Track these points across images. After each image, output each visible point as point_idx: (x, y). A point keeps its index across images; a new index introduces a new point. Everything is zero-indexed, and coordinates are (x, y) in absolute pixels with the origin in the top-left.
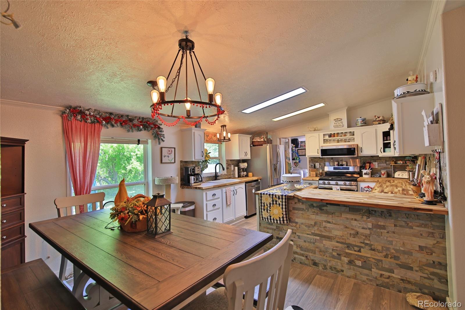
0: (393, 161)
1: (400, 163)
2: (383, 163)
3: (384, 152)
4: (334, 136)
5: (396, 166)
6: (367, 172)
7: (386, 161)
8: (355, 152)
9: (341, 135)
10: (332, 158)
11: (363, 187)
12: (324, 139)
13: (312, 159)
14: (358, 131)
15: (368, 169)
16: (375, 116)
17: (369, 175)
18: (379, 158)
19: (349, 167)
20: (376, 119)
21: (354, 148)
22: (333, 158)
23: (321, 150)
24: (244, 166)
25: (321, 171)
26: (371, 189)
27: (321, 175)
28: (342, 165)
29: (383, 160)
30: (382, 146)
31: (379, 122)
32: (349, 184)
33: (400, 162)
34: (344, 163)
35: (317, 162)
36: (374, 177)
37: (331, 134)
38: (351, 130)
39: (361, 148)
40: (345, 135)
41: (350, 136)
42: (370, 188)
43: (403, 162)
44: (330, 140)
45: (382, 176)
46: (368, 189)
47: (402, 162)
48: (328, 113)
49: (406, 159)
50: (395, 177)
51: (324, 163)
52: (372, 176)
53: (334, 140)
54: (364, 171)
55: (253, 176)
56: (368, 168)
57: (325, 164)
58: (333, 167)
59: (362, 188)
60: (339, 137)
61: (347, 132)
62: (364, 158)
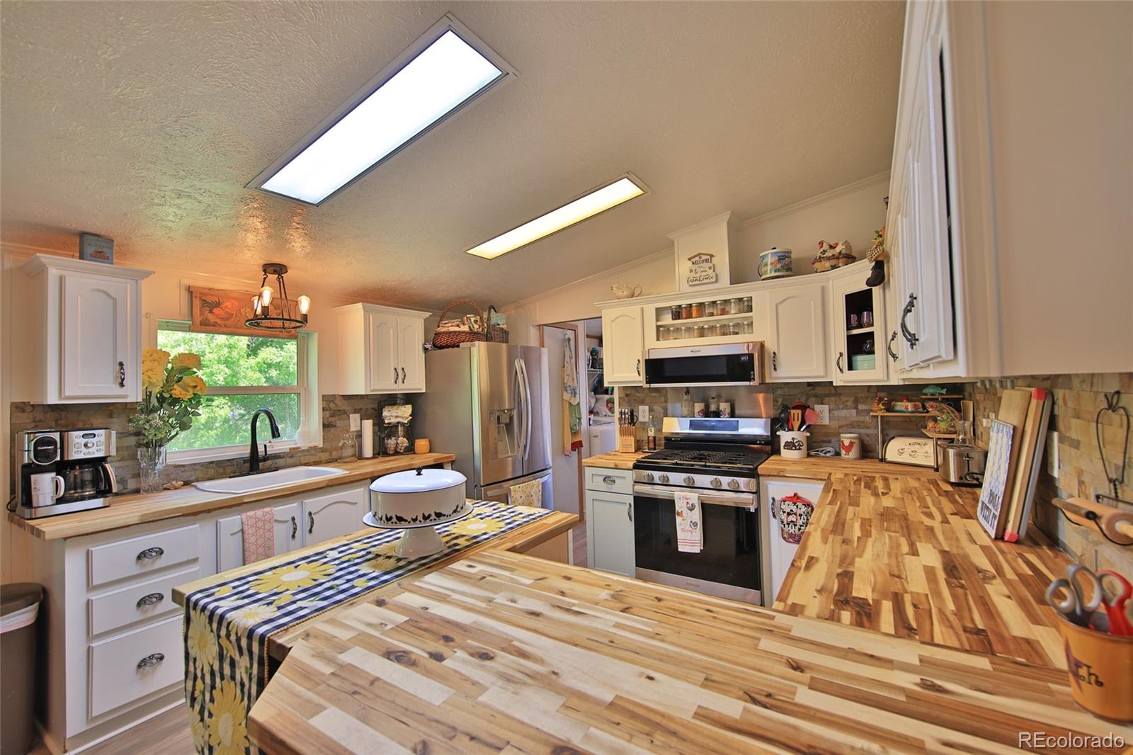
0: (881, 399)
1: (903, 409)
2: (846, 407)
3: (850, 368)
4: (689, 316)
5: (892, 419)
6: (793, 439)
7: (856, 401)
8: (753, 370)
9: (711, 311)
10: (688, 390)
11: (778, 498)
12: (659, 323)
13: (628, 392)
14: (763, 294)
15: (799, 430)
16: (821, 244)
17: (799, 449)
18: (833, 392)
19: (738, 421)
20: (824, 252)
21: (751, 356)
22: (691, 391)
23: (646, 360)
24: (397, 417)
25: (651, 434)
26: (804, 509)
27: (652, 445)
28: (717, 414)
29: (845, 399)
30: (843, 347)
31: (833, 262)
32: (729, 484)
33: (904, 407)
34: (724, 407)
35: (643, 403)
36: (815, 456)
37: (680, 306)
38: (741, 291)
39: (774, 353)
40: (724, 309)
41: (740, 312)
42: (800, 505)
43: (915, 406)
44: (678, 330)
45: (843, 452)
46: (794, 508)
47: (910, 406)
48: (671, 237)
49: (926, 394)
50: (889, 457)
51: (665, 405)
52: (813, 453)
53: (689, 329)
54: (785, 436)
55: (430, 452)
56: (797, 424)
57: (666, 409)
58: (688, 420)
59: (773, 499)
60: (705, 319)
61: (730, 300)
62: (786, 390)
